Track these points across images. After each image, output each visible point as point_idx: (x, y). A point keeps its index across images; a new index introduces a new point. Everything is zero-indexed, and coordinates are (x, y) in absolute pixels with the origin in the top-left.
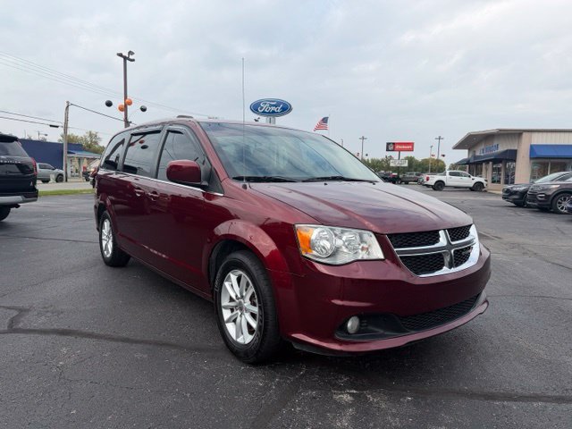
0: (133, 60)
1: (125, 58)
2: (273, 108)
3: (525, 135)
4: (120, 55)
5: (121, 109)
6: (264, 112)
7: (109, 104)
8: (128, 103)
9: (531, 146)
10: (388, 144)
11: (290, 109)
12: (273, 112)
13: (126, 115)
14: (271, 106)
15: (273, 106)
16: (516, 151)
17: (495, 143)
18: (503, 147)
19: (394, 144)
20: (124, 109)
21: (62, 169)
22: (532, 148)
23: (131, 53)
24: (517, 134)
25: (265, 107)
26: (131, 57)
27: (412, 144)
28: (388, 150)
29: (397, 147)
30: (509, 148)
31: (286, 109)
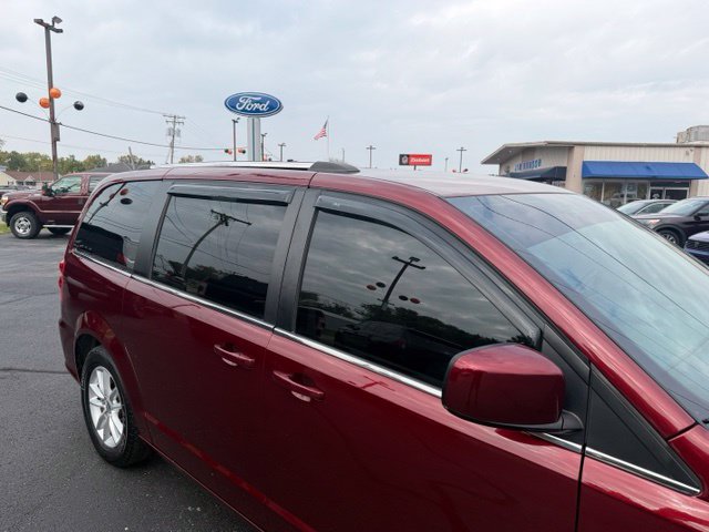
0: (60, 31)
1: (48, 28)
2: (257, 105)
3: (577, 149)
4: (40, 22)
5: (43, 105)
6: (244, 110)
7: (22, 98)
8: (54, 95)
9: (584, 162)
10: (402, 156)
11: (280, 108)
12: (257, 111)
13: (52, 113)
14: (253, 102)
15: (257, 102)
16: (565, 169)
17: (536, 158)
18: (547, 164)
19: (408, 156)
20: (48, 104)
22: (585, 165)
23: (56, 20)
24: (567, 148)
25: (246, 104)
26: (57, 26)
27: (429, 157)
28: (400, 163)
29: (413, 160)
30: (556, 165)
31: (274, 107)
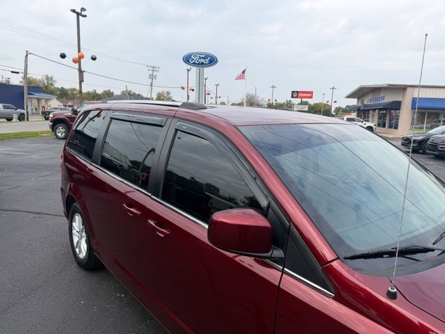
0: (85, 16)
1: (78, 14)
2: (202, 60)
3: (409, 89)
4: (74, 11)
5: (75, 61)
6: (194, 63)
7: (63, 56)
8: (81, 57)
9: (413, 99)
10: (293, 92)
11: (216, 62)
12: (202, 63)
13: (80, 66)
14: (200, 58)
15: (202, 58)
16: (400, 102)
17: (382, 95)
18: (389, 99)
19: (297, 92)
20: (78, 61)
21: (24, 109)
22: (414, 100)
23: (83, 9)
24: (403, 89)
25: (195, 59)
26: (83, 13)
27: (311, 93)
28: (292, 97)
29: (300, 95)
30: (395, 100)
31: (212, 61)
